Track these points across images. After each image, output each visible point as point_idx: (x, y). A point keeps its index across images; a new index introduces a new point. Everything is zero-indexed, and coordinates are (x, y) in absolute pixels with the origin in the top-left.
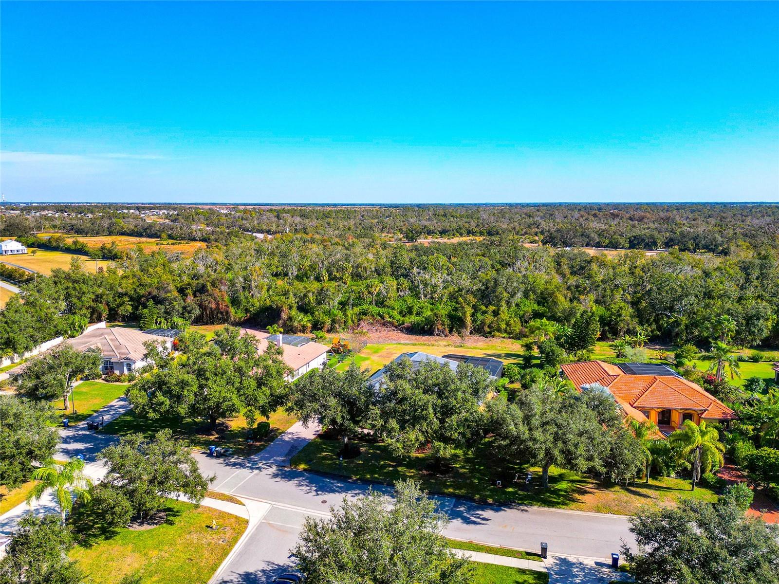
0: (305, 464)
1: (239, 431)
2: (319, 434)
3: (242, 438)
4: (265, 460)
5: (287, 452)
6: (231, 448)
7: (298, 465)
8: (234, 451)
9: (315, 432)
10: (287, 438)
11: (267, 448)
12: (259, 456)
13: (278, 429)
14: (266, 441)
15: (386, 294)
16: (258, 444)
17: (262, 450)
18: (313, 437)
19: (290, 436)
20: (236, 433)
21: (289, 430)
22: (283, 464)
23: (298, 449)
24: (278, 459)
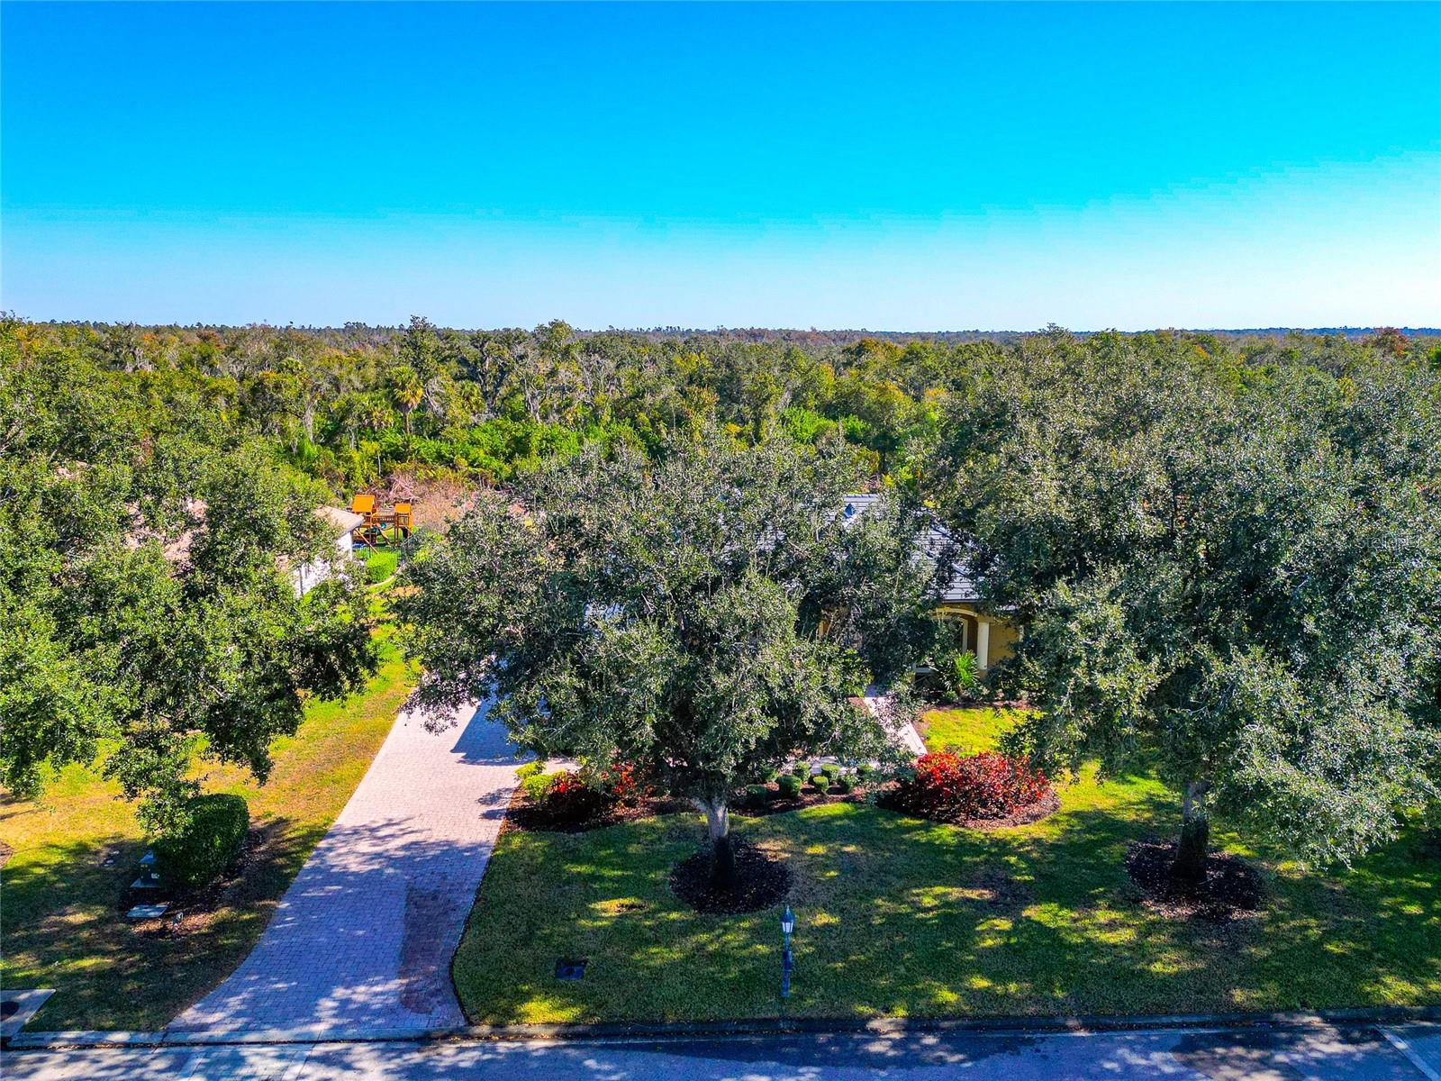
0: (548, 991)
1: (59, 869)
2: (510, 814)
3: (86, 902)
4: (282, 1024)
5: (398, 932)
6: (30, 983)
7: (510, 1014)
8: (50, 1001)
9: (483, 801)
10: (351, 858)
11: (266, 942)
12: (234, 1002)
13: (282, 822)
14: (240, 900)
15: (441, 411)
16: (200, 921)
17: (242, 951)
18: (487, 833)
19: (365, 847)
20: (42, 880)
21: (347, 818)
22: (421, 1023)
23: (449, 907)
24: (361, 993)
